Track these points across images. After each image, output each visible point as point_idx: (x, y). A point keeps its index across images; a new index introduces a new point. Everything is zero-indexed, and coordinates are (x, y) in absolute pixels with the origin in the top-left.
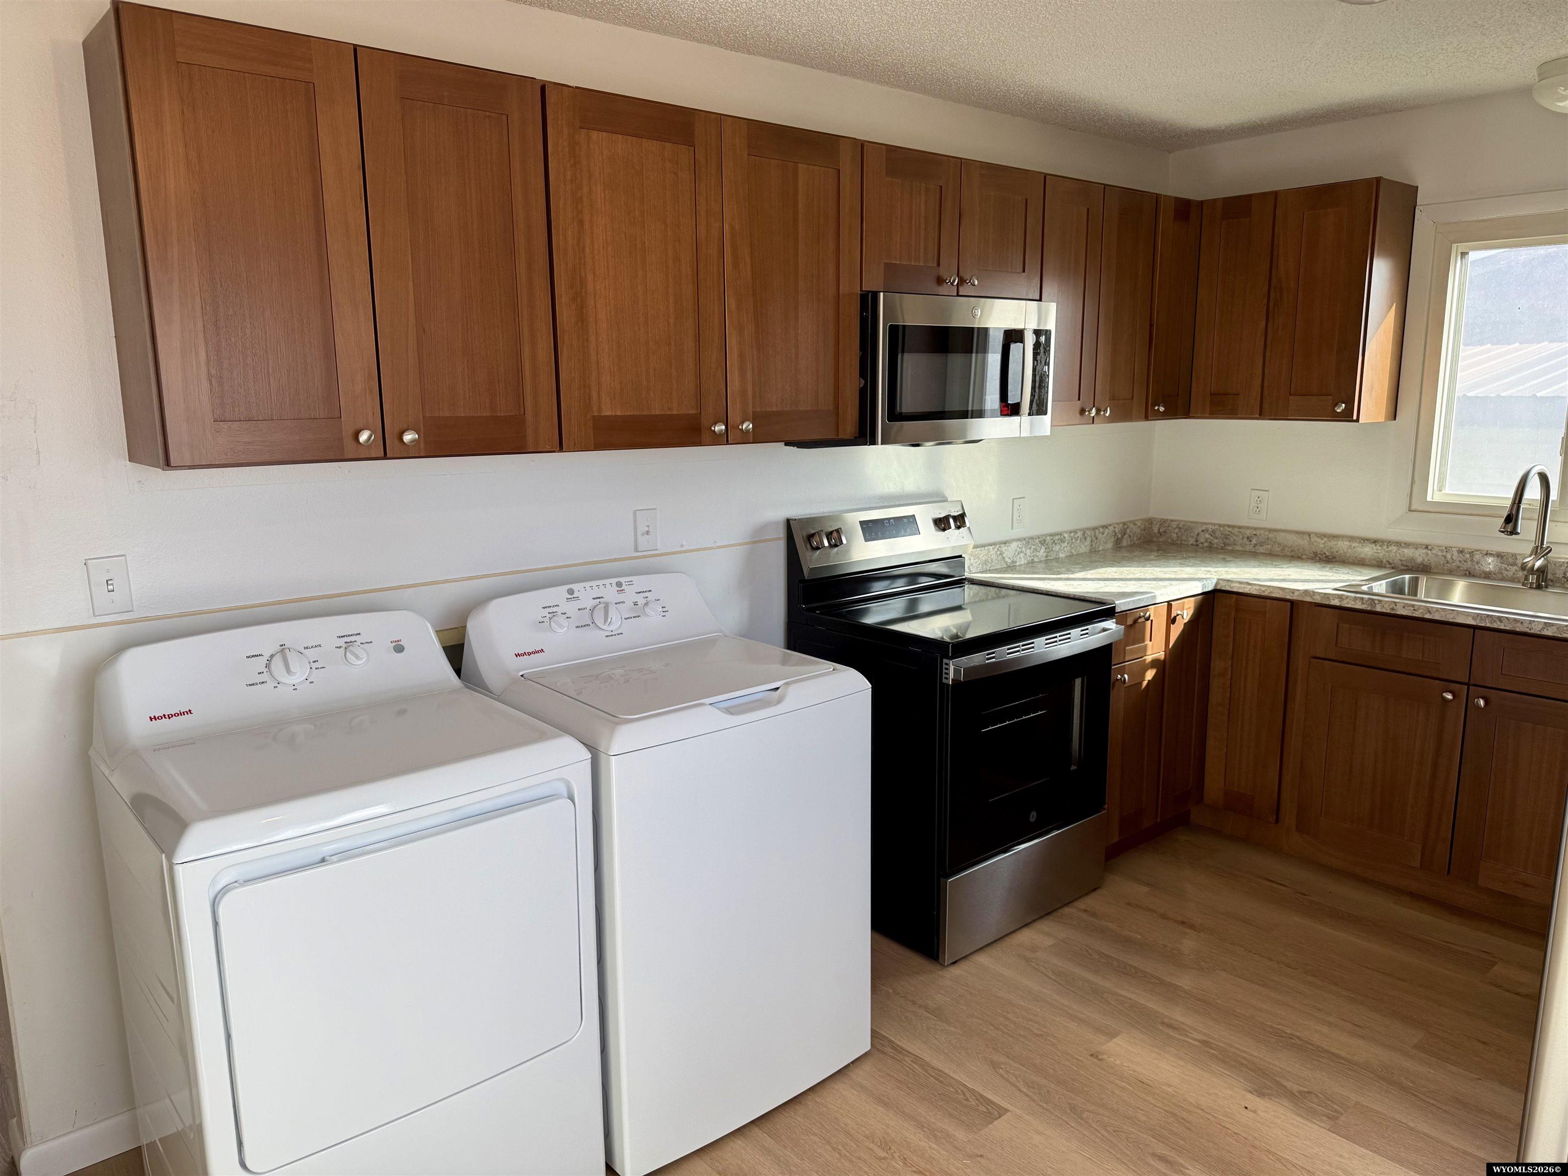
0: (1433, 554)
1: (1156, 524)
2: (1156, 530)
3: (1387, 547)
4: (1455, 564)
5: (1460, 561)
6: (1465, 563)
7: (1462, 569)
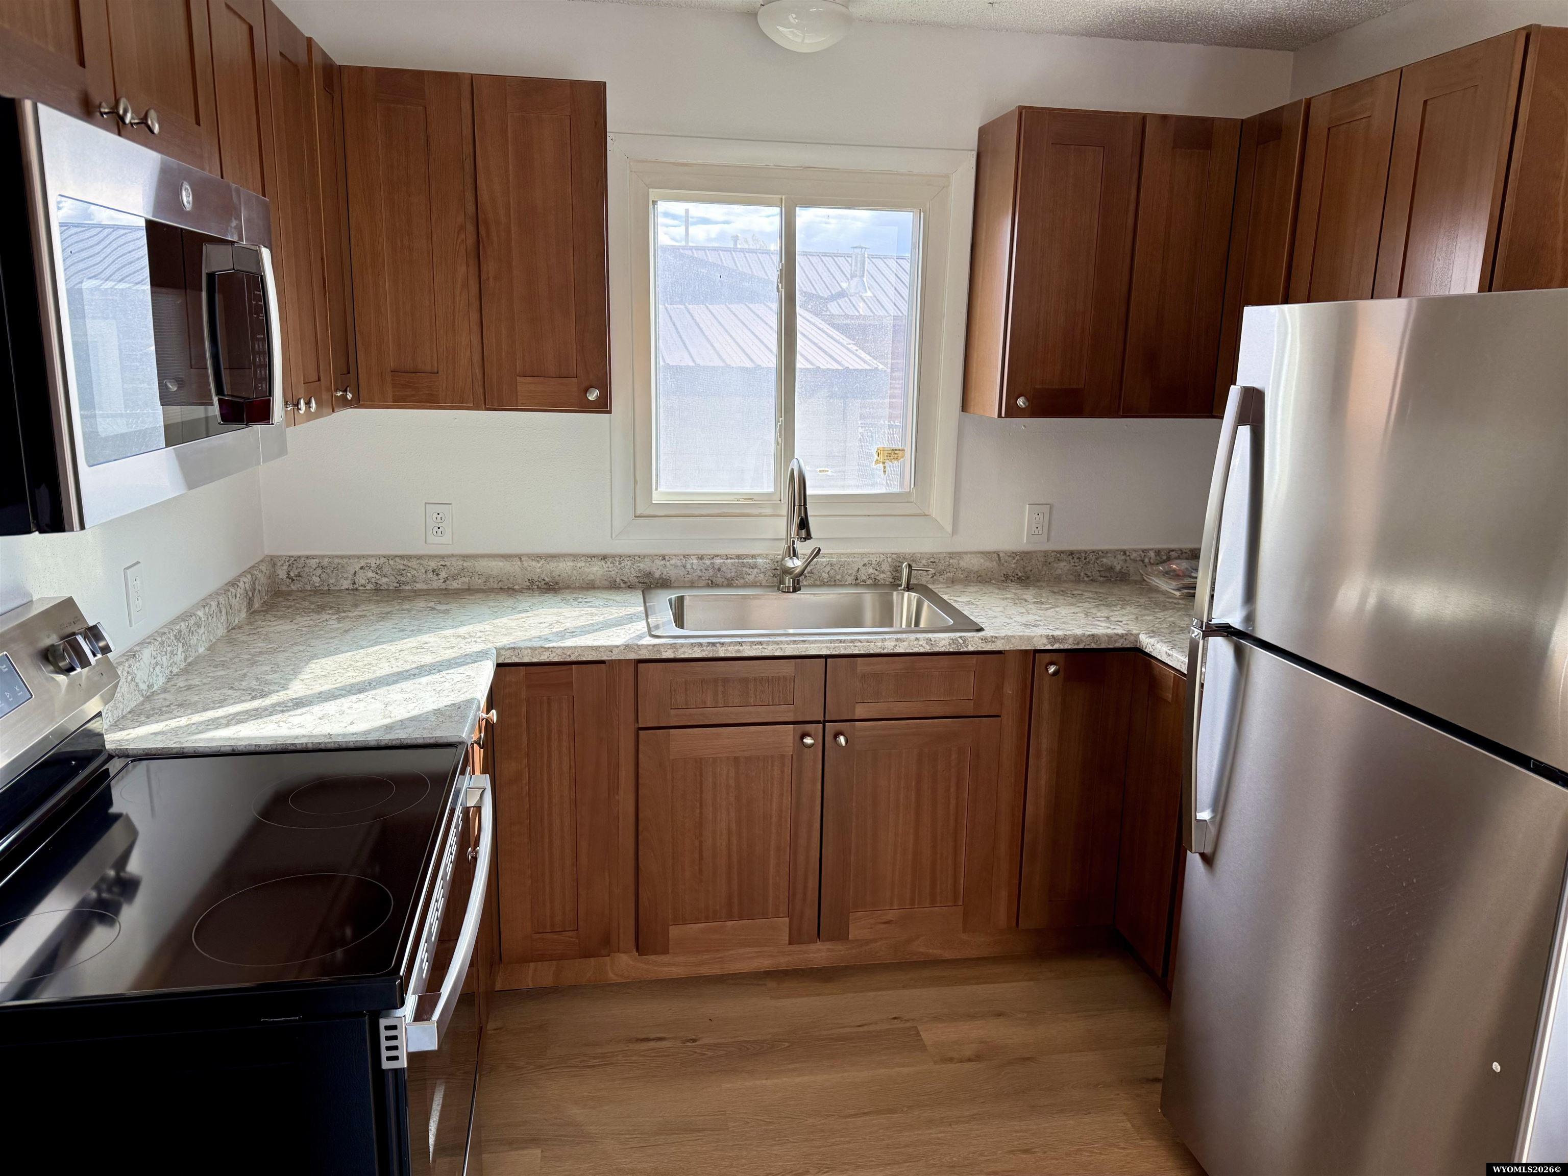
0: (671, 565)
1: (282, 565)
2: (282, 574)
3: (620, 564)
4: (697, 573)
5: (701, 570)
6: (706, 572)
7: (703, 578)
